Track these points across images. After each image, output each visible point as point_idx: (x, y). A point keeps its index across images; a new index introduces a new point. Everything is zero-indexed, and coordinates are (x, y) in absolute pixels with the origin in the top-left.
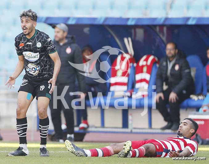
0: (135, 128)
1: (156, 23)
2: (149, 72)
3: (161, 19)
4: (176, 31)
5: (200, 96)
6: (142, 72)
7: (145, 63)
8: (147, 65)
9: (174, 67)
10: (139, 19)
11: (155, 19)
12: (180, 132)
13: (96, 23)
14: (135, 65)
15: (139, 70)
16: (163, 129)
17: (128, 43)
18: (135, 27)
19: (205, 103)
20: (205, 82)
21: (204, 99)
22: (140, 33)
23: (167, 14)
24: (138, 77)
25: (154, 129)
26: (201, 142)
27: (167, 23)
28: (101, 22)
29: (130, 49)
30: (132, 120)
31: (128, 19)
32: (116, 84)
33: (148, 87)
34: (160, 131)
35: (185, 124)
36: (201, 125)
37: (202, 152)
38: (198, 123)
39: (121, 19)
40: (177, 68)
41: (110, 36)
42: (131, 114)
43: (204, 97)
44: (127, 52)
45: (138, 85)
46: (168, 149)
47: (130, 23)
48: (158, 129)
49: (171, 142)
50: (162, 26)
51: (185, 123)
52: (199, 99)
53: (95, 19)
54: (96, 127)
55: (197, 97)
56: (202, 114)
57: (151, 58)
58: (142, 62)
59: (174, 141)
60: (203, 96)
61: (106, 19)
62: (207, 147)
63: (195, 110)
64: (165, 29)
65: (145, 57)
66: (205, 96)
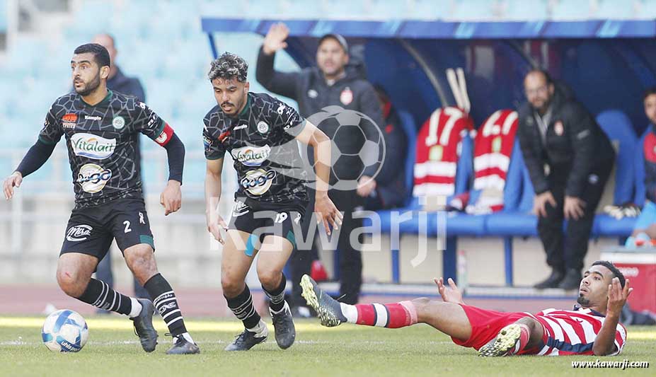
0: (472, 286)
1: (523, 33)
2: (506, 150)
3: (535, 24)
4: (571, 53)
5: (629, 207)
6: (489, 150)
7: (496, 130)
8: (501, 135)
9: (551, 126)
10: (482, 25)
11: (520, 25)
12: (585, 297)
13: (381, 33)
14: (473, 134)
15: (483, 146)
16: (541, 286)
17: (457, 81)
18: (475, 42)
19: (640, 225)
20: (641, 175)
21: (637, 216)
22: (485, 58)
23: (549, 12)
24: (481, 163)
25: (519, 287)
26: (630, 318)
27: (551, 33)
28: (392, 31)
29: (461, 96)
30: (466, 266)
31: (456, 25)
32: (429, 179)
33: (505, 188)
34: (533, 292)
35: (598, 276)
36: (631, 278)
37: (634, 342)
38: (624, 272)
39: (439, 24)
40: (559, 129)
41: (412, 66)
42: (464, 253)
43: (639, 210)
44: (454, 104)
45: (479, 183)
46: (556, 339)
47: (461, 33)
48: (528, 287)
49: (561, 321)
50: (537, 41)
51: (597, 273)
52: (625, 216)
53: (376, 24)
54: (380, 283)
55: (621, 210)
56: (632, 252)
57: (512, 117)
58: (490, 128)
59: (568, 320)
60: (636, 209)
61: (405, 24)
62: (644, 331)
63: (616, 241)
64: (545, 48)
65: (496, 116)
66: (641, 209)
